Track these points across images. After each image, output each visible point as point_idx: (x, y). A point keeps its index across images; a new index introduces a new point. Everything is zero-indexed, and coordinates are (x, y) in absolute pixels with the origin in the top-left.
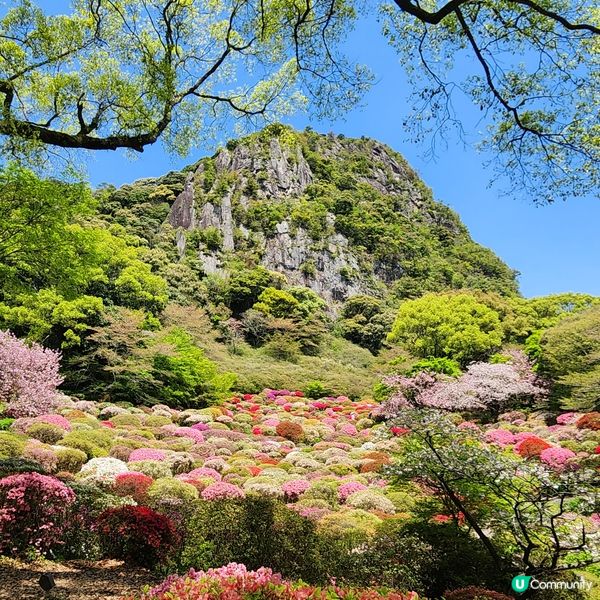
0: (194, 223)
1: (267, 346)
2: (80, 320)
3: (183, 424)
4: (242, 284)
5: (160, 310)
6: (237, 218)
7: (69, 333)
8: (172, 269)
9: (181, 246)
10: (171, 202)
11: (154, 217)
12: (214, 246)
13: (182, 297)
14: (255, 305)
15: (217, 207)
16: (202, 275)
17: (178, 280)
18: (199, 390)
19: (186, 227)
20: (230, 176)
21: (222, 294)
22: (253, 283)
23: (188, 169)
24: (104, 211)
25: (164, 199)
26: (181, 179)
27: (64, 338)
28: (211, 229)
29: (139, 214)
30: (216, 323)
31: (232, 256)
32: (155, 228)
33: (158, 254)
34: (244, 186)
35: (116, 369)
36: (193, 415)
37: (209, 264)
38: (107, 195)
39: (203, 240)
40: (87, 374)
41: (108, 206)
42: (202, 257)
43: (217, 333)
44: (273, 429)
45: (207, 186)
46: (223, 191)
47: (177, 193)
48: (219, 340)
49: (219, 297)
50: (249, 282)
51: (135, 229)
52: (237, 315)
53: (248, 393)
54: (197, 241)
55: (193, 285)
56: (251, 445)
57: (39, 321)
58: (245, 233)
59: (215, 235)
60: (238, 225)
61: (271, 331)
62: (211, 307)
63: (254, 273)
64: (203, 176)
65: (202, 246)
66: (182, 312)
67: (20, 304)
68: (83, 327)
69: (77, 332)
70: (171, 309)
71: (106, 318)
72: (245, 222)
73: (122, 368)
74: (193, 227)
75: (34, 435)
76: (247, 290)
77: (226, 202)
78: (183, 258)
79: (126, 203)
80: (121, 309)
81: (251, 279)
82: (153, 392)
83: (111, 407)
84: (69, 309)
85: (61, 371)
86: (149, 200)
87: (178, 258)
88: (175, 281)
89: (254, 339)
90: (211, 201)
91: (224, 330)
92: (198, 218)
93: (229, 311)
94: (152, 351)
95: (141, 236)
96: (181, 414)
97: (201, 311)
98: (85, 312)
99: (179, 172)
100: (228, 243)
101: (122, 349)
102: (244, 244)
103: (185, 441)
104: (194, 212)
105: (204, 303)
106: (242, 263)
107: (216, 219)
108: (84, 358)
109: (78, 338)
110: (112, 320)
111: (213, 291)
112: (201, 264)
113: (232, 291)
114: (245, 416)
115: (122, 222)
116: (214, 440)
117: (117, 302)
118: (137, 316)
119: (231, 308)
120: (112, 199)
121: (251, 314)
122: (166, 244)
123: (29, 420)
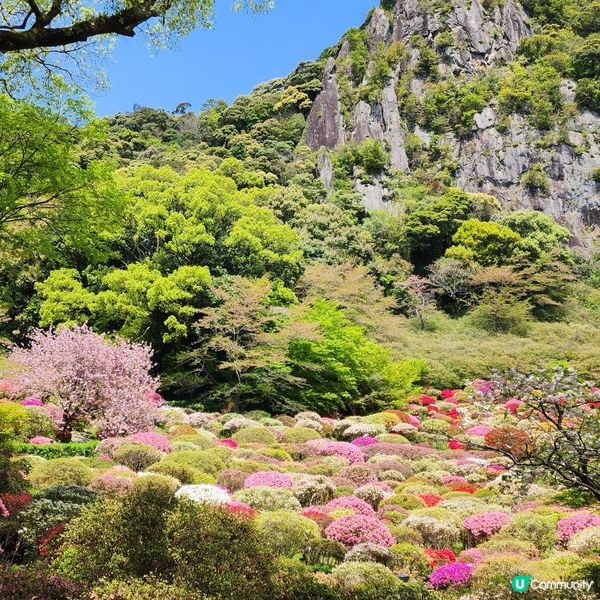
0: (342, 135)
1: (475, 313)
2: (183, 302)
3: (341, 438)
4: (424, 220)
5: (297, 276)
6: (409, 117)
7: (171, 320)
8: (312, 213)
9: (326, 175)
10: (306, 112)
11: (285, 138)
12: (375, 168)
13: (331, 253)
14: (448, 251)
15: (375, 104)
16: (361, 215)
17: (324, 227)
18: (364, 388)
19: (332, 144)
20: (389, 51)
21: (395, 240)
22: (442, 217)
23: (327, 54)
24: (214, 142)
25: (295, 108)
26: (317, 72)
27: (165, 329)
28: (369, 143)
29: (263, 137)
30: (390, 286)
31: (406, 179)
32: (286, 154)
33: (292, 193)
34: (414, 64)
35: (237, 365)
36: (354, 424)
37: (370, 197)
38: (215, 117)
39: (358, 162)
40: (202, 374)
41: (219, 133)
42: (360, 188)
43: (391, 301)
44: (479, 440)
45: (357, 75)
46: (382, 79)
47: (313, 95)
48: (397, 312)
49: (390, 246)
50: (435, 216)
51: (257, 162)
52: (420, 270)
53: (448, 389)
54: (348, 165)
55: (345, 232)
56: (438, 465)
57: (132, 309)
58: (424, 138)
59: (376, 152)
60: (411, 129)
61: (479, 289)
62: (379, 262)
63: (442, 201)
64: (348, 61)
65: (358, 171)
66: (331, 273)
67: (106, 288)
68: (189, 310)
69: (182, 318)
70: (314, 272)
71: (217, 294)
72: (421, 120)
73: (246, 363)
74: (342, 144)
75: (123, 460)
76: (433, 229)
77: (389, 94)
78: (331, 194)
79: (242, 125)
80: (237, 279)
81: (438, 210)
82: (294, 393)
83: (236, 419)
84: (168, 287)
85: (153, 373)
86: (273, 114)
87: (324, 194)
88: (319, 231)
89: (451, 304)
90: (365, 98)
91: (402, 295)
92: (349, 128)
93: (408, 266)
94: (284, 336)
95: (266, 169)
96: (337, 423)
97: (362, 269)
98: (189, 289)
99: (313, 61)
100: (398, 160)
101: (243, 337)
102: (424, 156)
103: (333, 461)
104: (340, 119)
105: (368, 258)
106: (422, 188)
107: (376, 126)
108: (195, 353)
109: (183, 327)
110: (226, 296)
111: (381, 238)
112: (358, 200)
113: (410, 234)
114: (440, 422)
115: (240, 154)
116: (380, 458)
117: (233, 270)
118: (259, 288)
119: (413, 260)
120: (224, 121)
121: (443, 266)
122: (305, 176)
123: (116, 441)
